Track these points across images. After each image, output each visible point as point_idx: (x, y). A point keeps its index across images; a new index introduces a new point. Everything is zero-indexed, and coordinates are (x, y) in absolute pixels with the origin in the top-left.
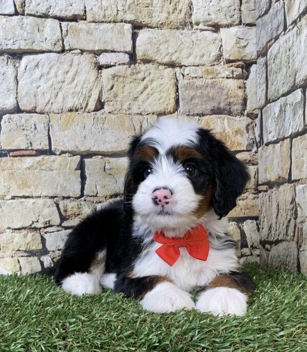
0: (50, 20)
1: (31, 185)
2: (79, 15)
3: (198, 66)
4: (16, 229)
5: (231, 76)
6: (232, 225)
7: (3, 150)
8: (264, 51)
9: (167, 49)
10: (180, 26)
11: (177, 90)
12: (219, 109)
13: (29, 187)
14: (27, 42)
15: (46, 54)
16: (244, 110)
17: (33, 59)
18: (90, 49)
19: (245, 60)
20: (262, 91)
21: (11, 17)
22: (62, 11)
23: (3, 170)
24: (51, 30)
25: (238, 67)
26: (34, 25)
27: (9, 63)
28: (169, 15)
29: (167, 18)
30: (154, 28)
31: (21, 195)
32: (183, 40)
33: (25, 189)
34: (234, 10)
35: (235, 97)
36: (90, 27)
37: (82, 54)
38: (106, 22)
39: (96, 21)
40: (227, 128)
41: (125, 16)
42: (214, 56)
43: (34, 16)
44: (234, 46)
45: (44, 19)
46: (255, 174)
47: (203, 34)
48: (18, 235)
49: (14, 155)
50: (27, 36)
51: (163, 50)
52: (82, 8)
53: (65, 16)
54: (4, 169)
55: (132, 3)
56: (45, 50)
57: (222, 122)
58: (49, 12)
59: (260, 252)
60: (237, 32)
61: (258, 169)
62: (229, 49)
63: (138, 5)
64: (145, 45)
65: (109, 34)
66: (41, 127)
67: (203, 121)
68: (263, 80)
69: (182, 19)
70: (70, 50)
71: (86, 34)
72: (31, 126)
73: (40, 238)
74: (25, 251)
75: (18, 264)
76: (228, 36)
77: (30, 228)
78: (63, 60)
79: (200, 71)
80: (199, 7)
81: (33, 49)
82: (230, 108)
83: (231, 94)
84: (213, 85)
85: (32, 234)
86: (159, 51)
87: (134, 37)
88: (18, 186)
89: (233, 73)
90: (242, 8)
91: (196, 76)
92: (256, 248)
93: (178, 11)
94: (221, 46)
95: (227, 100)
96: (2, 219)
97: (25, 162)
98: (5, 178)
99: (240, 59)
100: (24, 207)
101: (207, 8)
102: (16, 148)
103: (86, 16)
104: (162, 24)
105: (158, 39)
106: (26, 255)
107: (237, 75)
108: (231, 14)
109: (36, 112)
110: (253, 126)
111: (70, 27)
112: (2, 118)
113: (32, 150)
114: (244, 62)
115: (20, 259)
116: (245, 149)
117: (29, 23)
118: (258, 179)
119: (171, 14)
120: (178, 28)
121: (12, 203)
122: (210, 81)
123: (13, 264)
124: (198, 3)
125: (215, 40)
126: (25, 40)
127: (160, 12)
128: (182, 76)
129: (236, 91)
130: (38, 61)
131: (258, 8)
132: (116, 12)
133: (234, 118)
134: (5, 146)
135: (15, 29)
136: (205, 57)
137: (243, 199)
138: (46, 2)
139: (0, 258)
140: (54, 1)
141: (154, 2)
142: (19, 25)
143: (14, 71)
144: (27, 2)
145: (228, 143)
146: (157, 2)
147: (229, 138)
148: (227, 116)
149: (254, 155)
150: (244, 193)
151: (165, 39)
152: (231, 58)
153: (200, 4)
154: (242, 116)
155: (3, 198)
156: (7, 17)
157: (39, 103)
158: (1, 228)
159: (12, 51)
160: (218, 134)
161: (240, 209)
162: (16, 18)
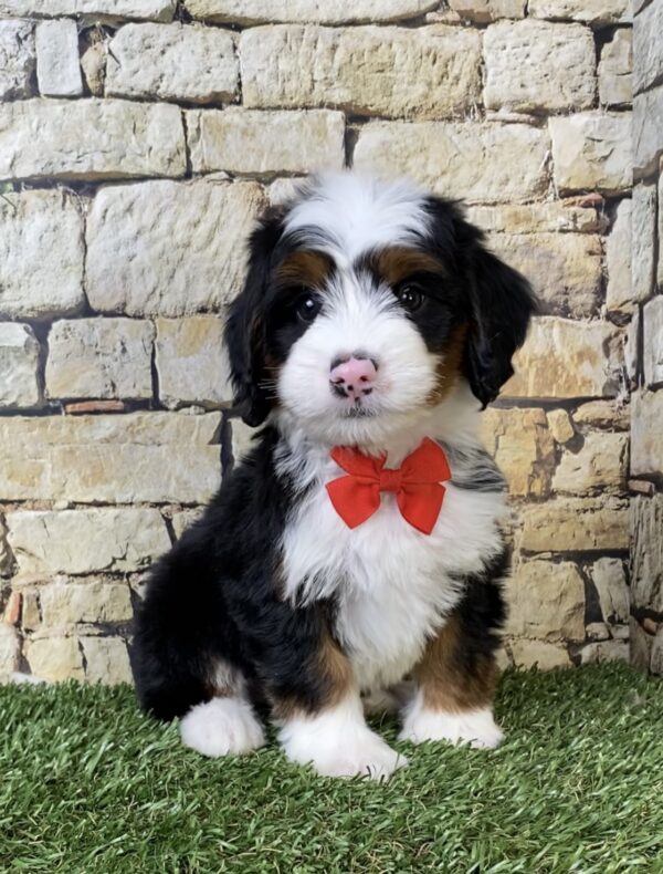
0: (159, 106)
1: (112, 477)
2: (225, 92)
3: (495, 204)
4: (76, 575)
5: (571, 227)
6: (564, 568)
7: (54, 400)
8: (651, 170)
9: (425, 166)
10: (454, 115)
12: (541, 302)
13: (107, 481)
14: (108, 156)
15: (149, 183)
16: (600, 305)
17: (121, 195)
18: (248, 171)
19: (604, 189)
20: (643, 262)
21: (73, 102)
22: (187, 85)
23: (51, 444)
24: (162, 129)
25: (587, 205)
26: (123, 117)
27: (68, 202)
28: (430, 89)
29: (426, 96)
30: (396, 119)
31: (89, 499)
32: (461, 146)
33: (99, 486)
34: (583, 74)
35: (578, 274)
36: (250, 120)
37: (231, 181)
38: (285, 108)
39: (265, 106)
40: (558, 347)
41: (329, 92)
42: (532, 181)
43: (125, 97)
44: (578, 159)
45: (146, 105)
46: (623, 452)
47: (508, 132)
48: (80, 587)
49: (75, 410)
50: (109, 144)
51: (414, 170)
52: (233, 77)
53: (193, 96)
54: (54, 441)
55: (345, 64)
56: (147, 173)
57: (547, 332)
58: (158, 87)
59: (631, 633)
60: (587, 125)
61: (629, 440)
62: (568, 164)
63: (359, 67)
64: (374, 159)
65: (293, 135)
66: (137, 348)
68: (647, 237)
69: (460, 98)
70: (204, 173)
71: (239, 135)
72: (114, 344)
73: (129, 596)
74: (96, 624)
75: (79, 653)
76: (565, 135)
77: (107, 574)
78: (187, 195)
79: (499, 217)
80: (500, 70)
81: (119, 173)
82: (566, 301)
83: (569, 268)
84: (529, 249)
85: (111, 586)
86: (405, 171)
87: (350, 140)
88: (84, 479)
89: (575, 220)
90: (602, 69)
91: (490, 227)
92: (620, 622)
93: (450, 80)
94: (550, 158)
95: (560, 283)
96: (48, 553)
97: (100, 427)
98: (55, 461)
99: (593, 187)
100: (96, 526)
101: (518, 72)
102: (79, 395)
103: (241, 95)
104: (414, 108)
105: (403, 145)
106: (97, 631)
107: (584, 225)
108: (574, 84)
109: (124, 315)
110: (621, 342)
111: (205, 121)
112: (49, 327)
113: (116, 399)
114: (603, 195)
115: (85, 641)
116: (600, 394)
117: (113, 112)
118: (629, 463)
119: (434, 87)
120: (450, 119)
121: (69, 517)
122: (521, 239)
123: (68, 654)
124: (499, 59)
125: (535, 144)
126: (104, 152)
127: (409, 84)
129: (582, 260)
130: (131, 197)
131: (640, 70)
132: (309, 85)
133: (575, 322)
134: (54, 390)
135: (81, 128)
136: (511, 183)
137: (593, 510)
138: (152, 67)
139: (40, 639)
140: (170, 63)
141: (397, 62)
142: (91, 119)
143: (77, 222)
144: (111, 66)
145: (562, 381)
146: (404, 63)
147: (563, 367)
148: (560, 319)
149: (620, 408)
150: (595, 496)
151: (419, 144)
152: (573, 186)
153: (503, 62)
154: (595, 317)
155: (50, 505)
156: (65, 100)
157: (133, 294)
158: (43, 573)
159: (75, 178)
160: (536, 359)
161: (584, 531)
162: (84, 103)
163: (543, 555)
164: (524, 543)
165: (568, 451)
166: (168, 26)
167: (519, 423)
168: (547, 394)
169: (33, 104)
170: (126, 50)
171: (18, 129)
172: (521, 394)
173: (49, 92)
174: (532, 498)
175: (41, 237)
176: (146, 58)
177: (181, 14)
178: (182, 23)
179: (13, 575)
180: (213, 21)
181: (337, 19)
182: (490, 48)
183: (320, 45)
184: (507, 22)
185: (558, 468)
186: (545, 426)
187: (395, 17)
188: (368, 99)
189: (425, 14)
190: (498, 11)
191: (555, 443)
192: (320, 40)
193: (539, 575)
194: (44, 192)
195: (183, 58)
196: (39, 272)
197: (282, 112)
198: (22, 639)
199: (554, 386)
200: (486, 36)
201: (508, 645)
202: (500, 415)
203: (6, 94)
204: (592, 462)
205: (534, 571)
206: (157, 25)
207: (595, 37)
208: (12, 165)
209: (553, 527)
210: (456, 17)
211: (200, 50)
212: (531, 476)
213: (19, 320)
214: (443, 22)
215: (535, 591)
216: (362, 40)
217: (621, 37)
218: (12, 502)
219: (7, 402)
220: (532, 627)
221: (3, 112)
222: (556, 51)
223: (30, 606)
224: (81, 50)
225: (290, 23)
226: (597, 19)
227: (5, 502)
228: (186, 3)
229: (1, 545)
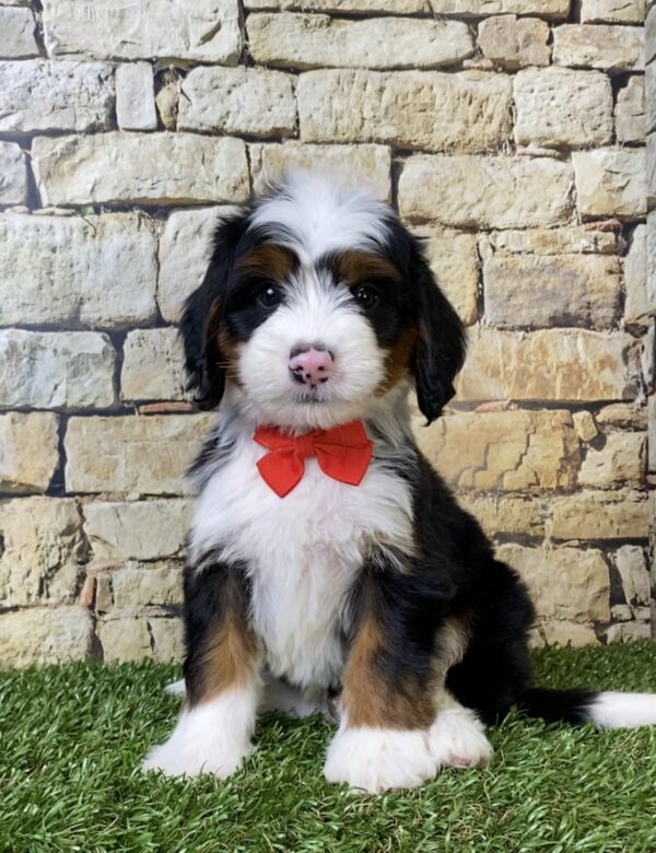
0: (225, 140)
1: (180, 472)
2: (284, 128)
3: (525, 228)
4: (146, 561)
5: (592, 249)
6: (591, 555)
7: (128, 402)
9: (462, 194)
10: (488, 149)
11: (480, 279)
12: (566, 315)
13: (174, 476)
14: (180, 183)
15: (215, 207)
16: (619, 317)
17: (191, 219)
19: (622, 216)
21: (148, 135)
22: (250, 121)
23: (125, 441)
24: (228, 160)
25: (606, 230)
26: (193, 149)
27: (143, 224)
28: (467, 127)
29: (464, 133)
30: (436, 153)
31: (159, 491)
32: (494, 177)
33: (168, 479)
34: (602, 115)
35: (600, 291)
36: (307, 153)
38: (338, 143)
39: (320, 141)
40: (583, 355)
41: (377, 129)
42: (558, 208)
43: (195, 131)
44: (599, 188)
45: (214, 138)
46: (642, 449)
47: (536, 165)
48: (149, 572)
49: (147, 411)
50: (180, 172)
51: (453, 197)
52: (292, 114)
53: (256, 131)
54: (128, 439)
55: (392, 104)
56: (214, 199)
57: (572, 342)
58: (225, 123)
59: (652, 615)
60: (606, 159)
61: (647, 439)
62: (589, 194)
63: (404, 107)
64: (417, 188)
65: (345, 166)
67: (533, 340)
69: (494, 133)
74: (164, 606)
75: (147, 633)
76: (588, 168)
77: (174, 559)
79: (528, 241)
80: (528, 110)
81: (189, 199)
82: (589, 315)
83: (591, 285)
84: (555, 268)
85: (178, 572)
86: (444, 199)
87: (395, 171)
88: (154, 473)
89: (596, 243)
90: (618, 111)
91: (520, 249)
92: (642, 604)
93: (485, 119)
94: (573, 188)
95: (583, 298)
96: (120, 540)
97: (169, 426)
98: (128, 457)
99: (611, 213)
100: (165, 516)
101: (544, 110)
102: (151, 398)
103: (299, 131)
104: (452, 143)
105: (443, 176)
106: (164, 613)
107: (604, 247)
108: (596, 120)
110: (638, 352)
111: (267, 153)
112: (125, 337)
113: (184, 401)
114: (621, 221)
115: (153, 622)
116: (620, 397)
117: (184, 145)
118: (647, 460)
119: (470, 124)
120: (484, 153)
121: (140, 508)
122: (548, 260)
123: (138, 634)
124: (527, 101)
125: (560, 176)
126: (176, 180)
127: (448, 121)
128: (490, 250)
129: (603, 278)
130: (203, 219)
131: (652, 111)
132: (359, 122)
133: (597, 333)
134: (130, 393)
135: (156, 159)
136: (539, 210)
137: (615, 502)
138: (219, 105)
139: (112, 620)
140: (235, 101)
141: (438, 102)
142: (165, 150)
143: (151, 243)
144: (183, 104)
145: (585, 386)
146: (443, 102)
147: (587, 374)
148: (583, 330)
149: (638, 410)
150: (617, 489)
151: (458, 175)
152: (594, 213)
153: (532, 103)
154: (615, 329)
155: (123, 497)
156: (141, 133)
158: (115, 559)
159: (149, 203)
160: (563, 366)
161: (608, 521)
162: (158, 136)
163: (571, 543)
164: (554, 532)
165: (592, 449)
166: (235, 69)
167: (548, 422)
168: (572, 397)
169: (113, 137)
170: (196, 89)
171: (99, 159)
172: (550, 397)
173: (127, 127)
174: (561, 491)
175: (118, 256)
176: (214, 97)
177: (245, 59)
178: (247, 66)
179: (88, 561)
180: (273, 65)
181: (384, 64)
182: (519, 91)
183: (369, 87)
184: (535, 69)
185: (584, 464)
186: (571, 426)
187: (436, 64)
188: (412, 135)
189: (462, 61)
190: (527, 59)
191: (581, 441)
192: (369, 83)
193: (568, 561)
194: (121, 215)
195: (247, 98)
196: (116, 287)
197: (336, 146)
198: (95, 621)
199: (579, 391)
200: (515, 82)
201: (541, 625)
202: (530, 416)
203: (88, 128)
204: (614, 458)
205: (563, 557)
206: (224, 68)
207: (612, 83)
208: (93, 190)
209: (580, 517)
210: (490, 64)
211: (262, 90)
212: (559, 471)
213: (97, 330)
214: (478, 68)
215: (564, 576)
216: (406, 83)
217: (634, 81)
218: (89, 494)
219: (86, 404)
220: (563, 608)
221: (86, 143)
222: (577, 94)
223: (103, 589)
224: (157, 90)
225: (342, 67)
226: (613, 67)
227: (82, 494)
228: (251, 49)
229: (78, 533)
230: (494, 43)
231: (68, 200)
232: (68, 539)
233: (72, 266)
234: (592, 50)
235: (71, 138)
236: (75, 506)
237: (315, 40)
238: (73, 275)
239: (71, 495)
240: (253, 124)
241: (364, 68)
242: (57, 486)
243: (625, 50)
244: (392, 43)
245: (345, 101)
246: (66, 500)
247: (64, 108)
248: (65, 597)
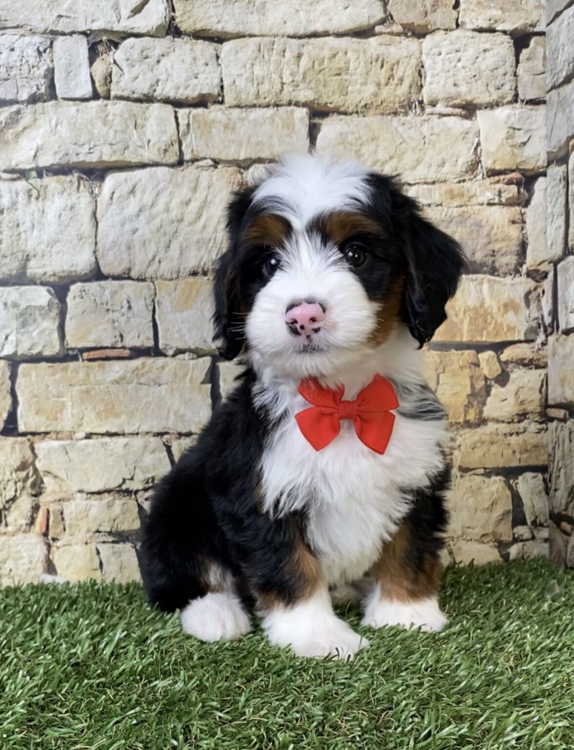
0: (156, 106)
1: (122, 413)
2: (210, 94)
3: (434, 183)
4: (93, 493)
5: (496, 201)
6: (495, 482)
7: (72, 349)
8: (562, 153)
9: (375, 152)
10: (399, 110)
12: (472, 263)
13: (117, 416)
14: (114, 147)
15: (148, 169)
16: (521, 265)
17: (126, 180)
18: (230, 158)
19: (524, 170)
20: (556, 229)
21: (85, 104)
22: (178, 88)
23: (71, 385)
24: (158, 125)
25: (510, 182)
26: (126, 116)
27: (82, 186)
28: (379, 89)
29: (376, 95)
30: (351, 114)
31: (103, 430)
32: (405, 136)
33: (110, 420)
34: (505, 75)
35: (503, 240)
36: (231, 116)
37: (216, 167)
38: (260, 106)
39: (243, 105)
40: (487, 300)
41: (295, 93)
42: (464, 163)
43: (127, 99)
44: (502, 144)
45: (145, 105)
46: (542, 385)
47: (444, 124)
48: (96, 503)
49: (90, 357)
50: (115, 138)
51: (366, 156)
52: (217, 81)
53: (184, 97)
54: (73, 383)
55: (309, 69)
56: (146, 161)
57: (478, 288)
58: (155, 91)
59: (550, 534)
60: (509, 117)
61: (547, 376)
62: (493, 149)
63: (320, 71)
64: (334, 147)
65: (267, 128)
66: (139, 305)
68: (560, 208)
69: (404, 95)
70: (194, 161)
71: (222, 129)
72: (122, 303)
73: (137, 509)
74: (110, 533)
75: (97, 557)
76: (492, 125)
77: (118, 492)
78: (180, 179)
79: (437, 194)
80: (436, 72)
81: (125, 162)
82: (494, 262)
83: (496, 234)
84: (462, 219)
85: (122, 502)
86: (359, 157)
87: (313, 131)
88: (98, 414)
89: (500, 195)
90: (520, 71)
91: (429, 202)
92: (541, 525)
93: (396, 81)
94: (478, 144)
95: (488, 247)
96: (69, 475)
97: (111, 371)
98: (74, 399)
99: (514, 167)
100: (109, 452)
101: (451, 73)
102: (93, 345)
103: (223, 96)
104: (366, 105)
105: (357, 135)
106: (111, 539)
107: (507, 199)
108: (498, 83)
109: (130, 278)
110: (539, 295)
111: (194, 117)
112: (68, 290)
113: (124, 348)
114: (522, 174)
115: (101, 548)
116: (522, 338)
117: (118, 112)
118: (547, 395)
119: (382, 87)
120: (395, 113)
121: (86, 446)
122: (456, 212)
123: (88, 557)
124: (435, 63)
125: (467, 133)
126: (111, 144)
127: (362, 84)
129: (506, 228)
130: (134, 182)
131: (552, 70)
132: (279, 86)
133: (501, 279)
134: (73, 341)
135: (92, 125)
136: (447, 166)
137: (518, 434)
138: (149, 74)
139: (64, 546)
140: (164, 70)
141: (352, 67)
142: (100, 117)
143: (90, 203)
144: (116, 74)
145: (491, 328)
146: (357, 66)
147: (492, 316)
148: (488, 277)
149: (539, 349)
150: (519, 422)
151: (371, 134)
152: (498, 167)
153: (439, 66)
154: (517, 275)
155: (70, 436)
156: (78, 102)
157: (136, 262)
158: (66, 492)
159: (87, 166)
160: (469, 310)
161: (510, 452)
162: (94, 104)
163: (477, 471)
164: (462, 462)
165: (497, 385)
166: (163, 40)
167: (456, 363)
168: (478, 339)
169: (53, 106)
170: (128, 60)
171: (40, 127)
172: (458, 339)
173: (66, 96)
174: (468, 424)
175: (60, 216)
176: (144, 66)
177: (172, 30)
178: (174, 37)
179: (41, 493)
180: (200, 35)
181: (302, 32)
182: (428, 55)
183: (287, 54)
184: (442, 32)
185: (489, 400)
186: (477, 365)
187: (350, 30)
188: (329, 97)
189: (374, 27)
190: (434, 24)
191: (486, 379)
192: (287, 50)
193: (474, 487)
194: (62, 178)
195: (175, 67)
196: (58, 244)
197: (257, 109)
198: (49, 546)
199: (485, 332)
200: (424, 45)
201: (449, 545)
202: (440, 356)
203: (29, 98)
204: (516, 394)
205: (469, 484)
206: (153, 39)
207: (515, 44)
208: (35, 156)
209: (485, 448)
210: (400, 29)
211: (189, 59)
212: (466, 406)
213: (43, 284)
214: (389, 33)
215: (471, 501)
216: (322, 49)
217: (536, 43)
218: (39, 434)
219: (34, 352)
220: (469, 530)
221: (28, 112)
222: (482, 56)
223: (55, 519)
224: (92, 61)
225: (262, 36)
226: (516, 29)
227: (34, 434)
228: (177, 20)
229: (31, 469)
230: (404, 9)
231: (13, 165)
232: (22, 474)
233: (18, 226)
234: (496, 13)
235: (14, 108)
236: (28, 444)
237: (237, 11)
238: (19, 234)
239: (24, 434)
240: (181, 91)
241: (283, 36)
242: (11, 426)
243: (527, 11)
244: (308, 12)
245: (265, 68)
246: (20, 439)
247: (7, 80)
248: (21, 526)
